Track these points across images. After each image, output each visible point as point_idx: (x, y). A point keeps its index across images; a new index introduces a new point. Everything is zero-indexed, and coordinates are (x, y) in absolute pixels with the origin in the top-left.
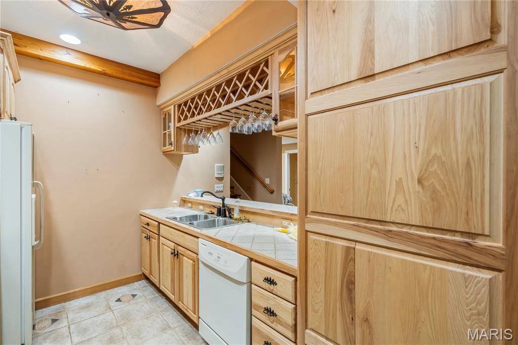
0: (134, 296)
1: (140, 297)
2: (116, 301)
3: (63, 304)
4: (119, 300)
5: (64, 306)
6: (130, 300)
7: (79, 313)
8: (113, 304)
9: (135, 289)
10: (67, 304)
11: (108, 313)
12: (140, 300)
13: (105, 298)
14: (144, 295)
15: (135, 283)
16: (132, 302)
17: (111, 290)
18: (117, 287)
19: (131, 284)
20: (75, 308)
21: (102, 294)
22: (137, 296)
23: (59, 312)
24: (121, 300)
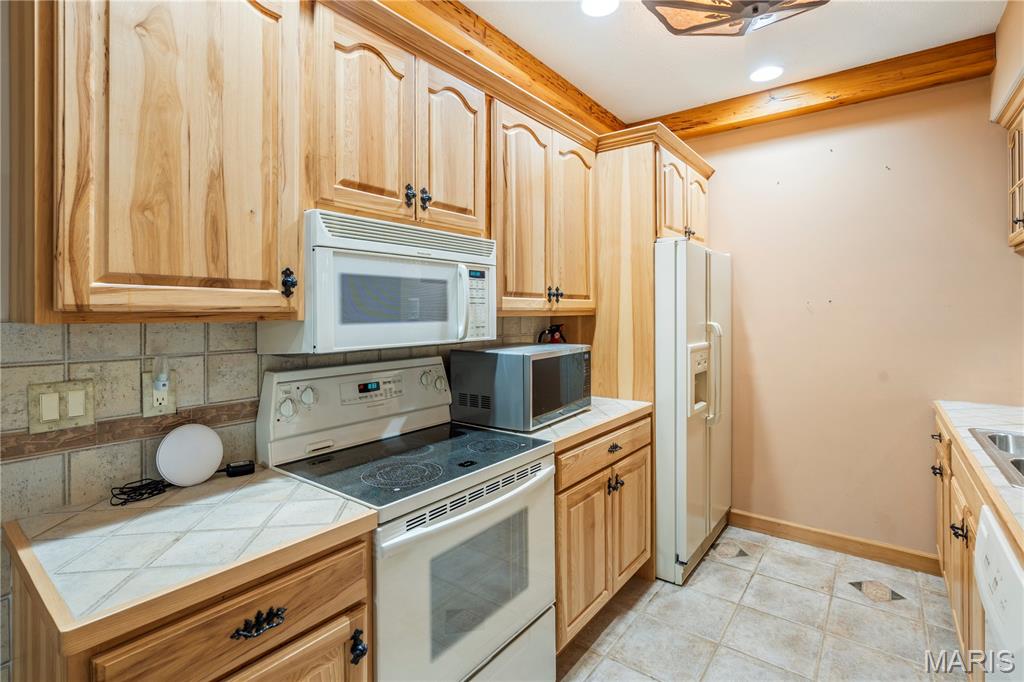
0: (895, 596)
1: (908, 608)
2: (851, 583)
3: (768, 537)
4: (858, 585)
5: (766, 541)
6: (881, 600)
7: (780, 563)
8: (842, 584)
9: (908, 585)
10: (772, 541)
11: (822, 595)
12: (903, 613)
13: (836, 565)
14: (921, 611)
15: (920, 574)
16: (884, 606)
17: (857, 558)
18: (872, 558)
19: (909, 571)
20: (780, 553)
21: (836, 557)
22: (902, 601)
23: (755, 546)
24: (864, 587)
